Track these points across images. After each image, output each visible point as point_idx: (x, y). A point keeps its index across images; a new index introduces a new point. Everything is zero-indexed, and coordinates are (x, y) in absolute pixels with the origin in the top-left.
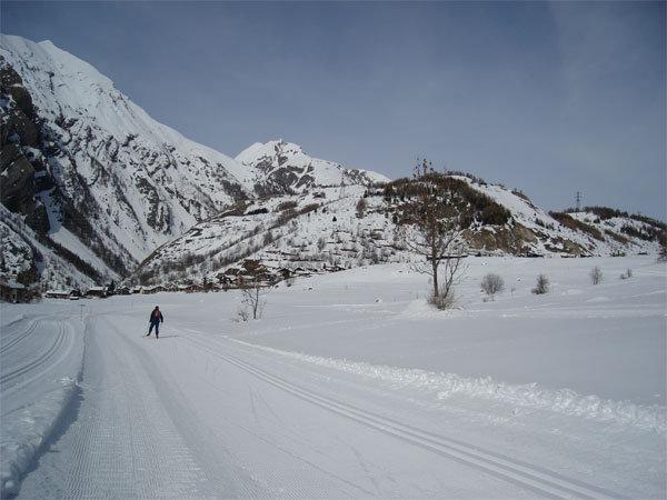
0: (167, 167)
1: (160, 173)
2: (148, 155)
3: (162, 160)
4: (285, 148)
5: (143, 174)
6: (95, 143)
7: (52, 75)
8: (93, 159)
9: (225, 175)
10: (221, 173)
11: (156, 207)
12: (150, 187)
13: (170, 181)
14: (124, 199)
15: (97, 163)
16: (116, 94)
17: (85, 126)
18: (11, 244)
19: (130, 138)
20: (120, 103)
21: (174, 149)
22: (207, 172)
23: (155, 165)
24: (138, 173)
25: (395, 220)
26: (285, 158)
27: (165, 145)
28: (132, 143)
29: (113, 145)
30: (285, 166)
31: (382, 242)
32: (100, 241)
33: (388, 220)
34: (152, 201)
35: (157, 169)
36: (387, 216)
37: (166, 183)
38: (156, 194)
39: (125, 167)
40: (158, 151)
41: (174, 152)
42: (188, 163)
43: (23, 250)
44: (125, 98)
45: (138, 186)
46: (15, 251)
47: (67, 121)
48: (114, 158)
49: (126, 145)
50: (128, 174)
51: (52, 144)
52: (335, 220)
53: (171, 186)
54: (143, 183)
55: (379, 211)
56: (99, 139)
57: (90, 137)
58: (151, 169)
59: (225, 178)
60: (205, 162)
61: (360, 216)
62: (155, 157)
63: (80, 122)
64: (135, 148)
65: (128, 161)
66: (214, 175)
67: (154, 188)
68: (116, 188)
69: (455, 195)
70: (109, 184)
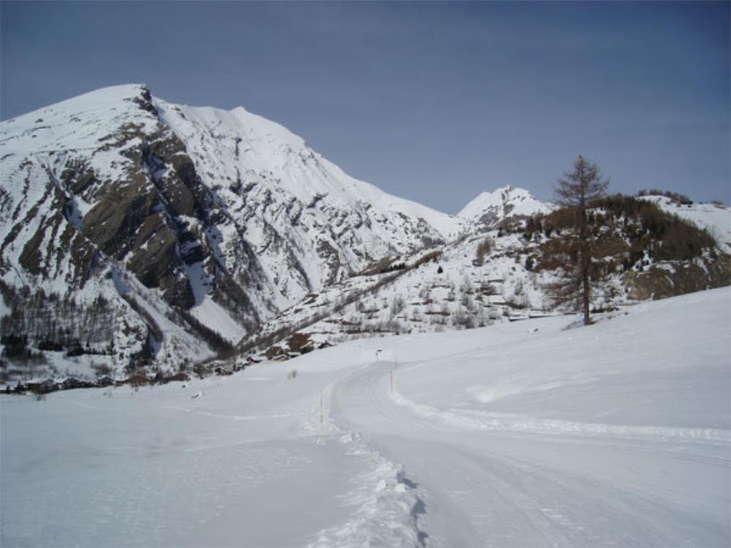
0: (358, 226)
1: (348, 234)
2: (336, 215)
3: (352, 220)
4: (512, 194)
5: (327, 237)
6: (273, 207)
7: (239, 140)
8: (266, 224)
9: (426, 230)
10: (422, 229)
11: (335, 273)
12: (331, 250)
13: (359, 242)
14: (298, 266)
15: (271, 228)
16: (307, 152)
17: (264, 190)
18: (126, 324)
19: (318, 199)
20: (311, 162)
21: (370, 206)
22: (407, 229)
23: (344, 225)
24: (321, 236)
25: (529, 266)
26: (511, 207)
27: (358, 203)
28: (319, 204)
29: (296, 208)
30: (510, 215)
31: (493, 299)
32: (256, 314)
33: (518, 266)
34: (331, 266)
35: (346, 229)
36: (517, 261)
37: (355, 245)
38: (337, 258)
39: (307, 230)
40: (349, 209)
41: (369, 211)
42: (385, 221)
43: (136, 330)
44: (318, 156)
45: (318, 250)
46: (127, 331)
47: (244, 186)
48: (295, 222)
49: (312, 206)
50: (309, 238)
51: (217, 211)
52: (440, 271)
53: (360, 248)
54: (325, 246)
55: (509, 254)
56: (279, 202)
57: (269, 201)
58: (337, 230)
59: (426, 234)
60: (404, 217)
61: (478, 262)
62: (345, 216)
63: (259, 186)
64: (322, 209)
65: (312, 223)
66: (414, 232)
67: (336, 252)
68: (288, 254)
69: (631, 222)
70: (281, 250)
